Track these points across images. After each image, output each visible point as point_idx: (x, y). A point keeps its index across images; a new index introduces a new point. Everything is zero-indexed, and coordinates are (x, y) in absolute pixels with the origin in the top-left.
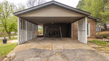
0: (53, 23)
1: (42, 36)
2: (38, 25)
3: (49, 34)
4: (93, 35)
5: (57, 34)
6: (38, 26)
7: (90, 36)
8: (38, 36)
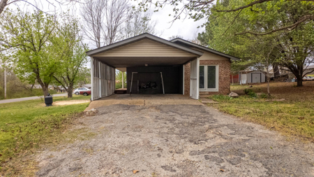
0: (146, 65)
1: (124, 92)
2: (115, 68)
3: (140, 87)
4: (224, 88)
5: (155, 86)
6: (116, 70)
7: (218, 91)
8: (117, 92)
